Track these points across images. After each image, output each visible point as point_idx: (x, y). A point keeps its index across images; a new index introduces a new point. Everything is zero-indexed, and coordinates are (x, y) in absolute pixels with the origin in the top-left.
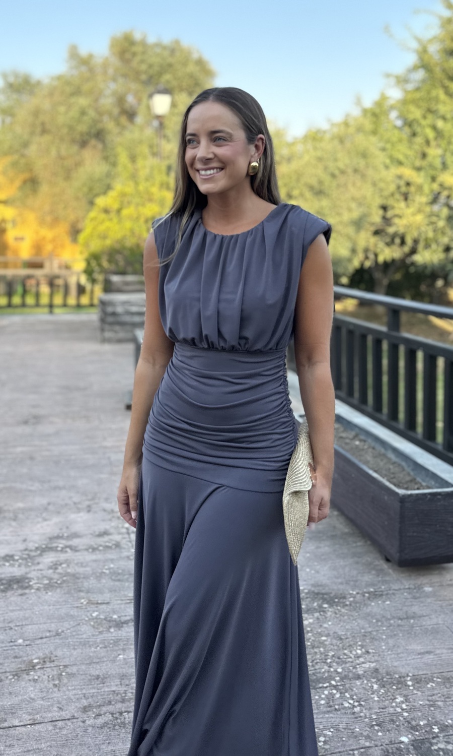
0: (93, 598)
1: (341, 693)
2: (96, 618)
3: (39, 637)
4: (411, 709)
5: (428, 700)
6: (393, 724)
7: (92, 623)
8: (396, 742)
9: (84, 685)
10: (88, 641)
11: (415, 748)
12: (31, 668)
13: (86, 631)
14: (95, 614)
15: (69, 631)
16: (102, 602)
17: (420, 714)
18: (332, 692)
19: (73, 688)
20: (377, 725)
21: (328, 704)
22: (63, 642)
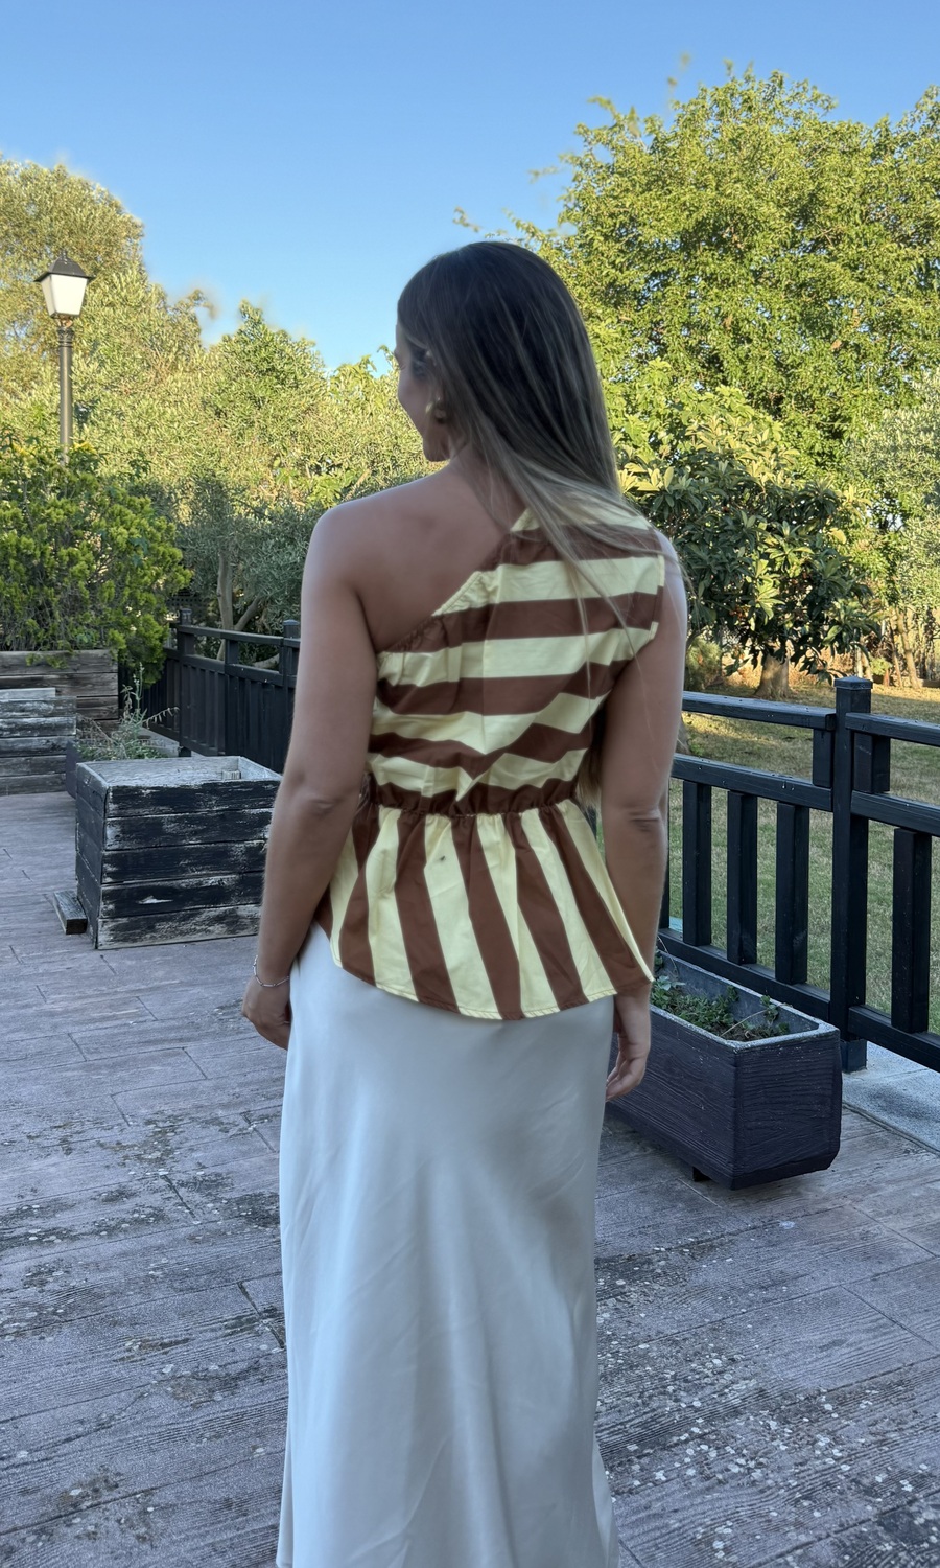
0: (149, 1335)
1: (717, 1448)
2: (174, 1377)
3: (63, 1438)
4: (849, 1456)
5: (872, 1434)
6: (833, 1491)
7: (169, 1389)
8: (851, 1523)
9: (205, 1526)
10: (177, 1430)
11: (887, 1530)
12: (71, 1509)
13: (163, 1407)
14: (168, 1369)
15: (124, 1414)
16: (173, 1339)
17: (868, 1462)
18: (701, 1450)
19: (183, 1536)
20: (806, 1498)
21: (701, 1474)
22: (121, 1441)
